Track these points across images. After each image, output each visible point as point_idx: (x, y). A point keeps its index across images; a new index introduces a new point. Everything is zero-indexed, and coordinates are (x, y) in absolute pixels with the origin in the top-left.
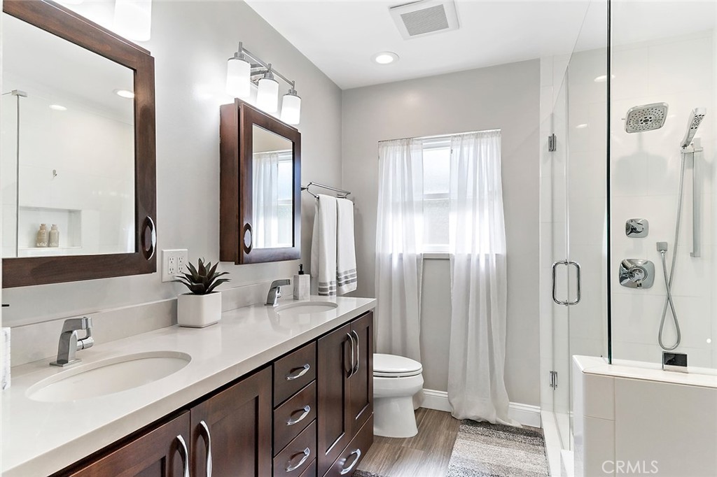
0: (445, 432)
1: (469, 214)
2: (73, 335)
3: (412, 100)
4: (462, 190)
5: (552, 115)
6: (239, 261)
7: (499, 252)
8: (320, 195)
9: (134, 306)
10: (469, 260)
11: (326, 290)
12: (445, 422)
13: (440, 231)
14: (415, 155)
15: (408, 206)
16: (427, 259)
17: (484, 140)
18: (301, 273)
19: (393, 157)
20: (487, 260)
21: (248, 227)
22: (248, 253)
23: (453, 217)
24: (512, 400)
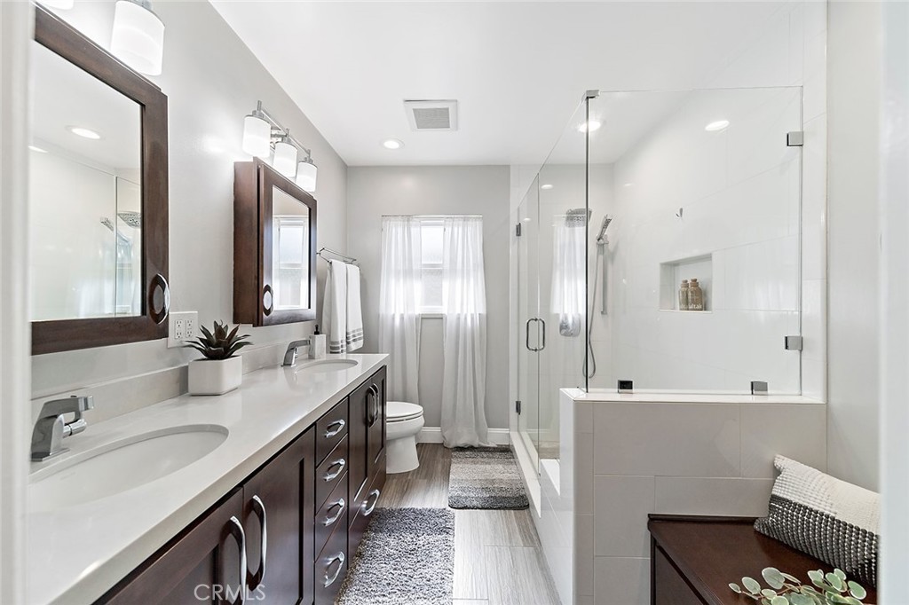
0: (441, 460)
1: (459, 281)
2: (58, 420)
3: (409, 184)
4: (453, 261)
5: (519, 209)
6: (258, 323)
7: (481, 312)
8: (333, 261)
9: (132, 377)
10: (459, 318)
11: (338, 348)
12: (440, 452)
13: (433, 295)
14: (414, 230)
15: (408, 273)
16: (424, 318)
17: (470, 223)
18: (317, 333)
19: (395, 232)
20: (472, 319)
21: (268, 288)
22: (267, 315)
23: (446, 284)
24: (489, 427)
